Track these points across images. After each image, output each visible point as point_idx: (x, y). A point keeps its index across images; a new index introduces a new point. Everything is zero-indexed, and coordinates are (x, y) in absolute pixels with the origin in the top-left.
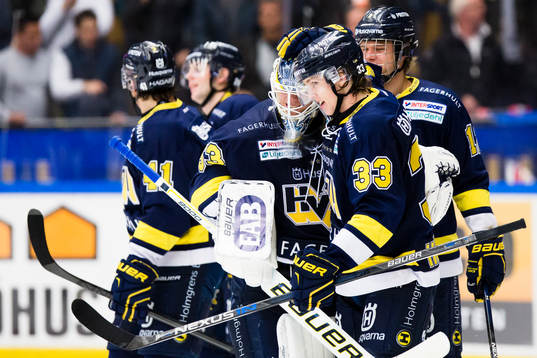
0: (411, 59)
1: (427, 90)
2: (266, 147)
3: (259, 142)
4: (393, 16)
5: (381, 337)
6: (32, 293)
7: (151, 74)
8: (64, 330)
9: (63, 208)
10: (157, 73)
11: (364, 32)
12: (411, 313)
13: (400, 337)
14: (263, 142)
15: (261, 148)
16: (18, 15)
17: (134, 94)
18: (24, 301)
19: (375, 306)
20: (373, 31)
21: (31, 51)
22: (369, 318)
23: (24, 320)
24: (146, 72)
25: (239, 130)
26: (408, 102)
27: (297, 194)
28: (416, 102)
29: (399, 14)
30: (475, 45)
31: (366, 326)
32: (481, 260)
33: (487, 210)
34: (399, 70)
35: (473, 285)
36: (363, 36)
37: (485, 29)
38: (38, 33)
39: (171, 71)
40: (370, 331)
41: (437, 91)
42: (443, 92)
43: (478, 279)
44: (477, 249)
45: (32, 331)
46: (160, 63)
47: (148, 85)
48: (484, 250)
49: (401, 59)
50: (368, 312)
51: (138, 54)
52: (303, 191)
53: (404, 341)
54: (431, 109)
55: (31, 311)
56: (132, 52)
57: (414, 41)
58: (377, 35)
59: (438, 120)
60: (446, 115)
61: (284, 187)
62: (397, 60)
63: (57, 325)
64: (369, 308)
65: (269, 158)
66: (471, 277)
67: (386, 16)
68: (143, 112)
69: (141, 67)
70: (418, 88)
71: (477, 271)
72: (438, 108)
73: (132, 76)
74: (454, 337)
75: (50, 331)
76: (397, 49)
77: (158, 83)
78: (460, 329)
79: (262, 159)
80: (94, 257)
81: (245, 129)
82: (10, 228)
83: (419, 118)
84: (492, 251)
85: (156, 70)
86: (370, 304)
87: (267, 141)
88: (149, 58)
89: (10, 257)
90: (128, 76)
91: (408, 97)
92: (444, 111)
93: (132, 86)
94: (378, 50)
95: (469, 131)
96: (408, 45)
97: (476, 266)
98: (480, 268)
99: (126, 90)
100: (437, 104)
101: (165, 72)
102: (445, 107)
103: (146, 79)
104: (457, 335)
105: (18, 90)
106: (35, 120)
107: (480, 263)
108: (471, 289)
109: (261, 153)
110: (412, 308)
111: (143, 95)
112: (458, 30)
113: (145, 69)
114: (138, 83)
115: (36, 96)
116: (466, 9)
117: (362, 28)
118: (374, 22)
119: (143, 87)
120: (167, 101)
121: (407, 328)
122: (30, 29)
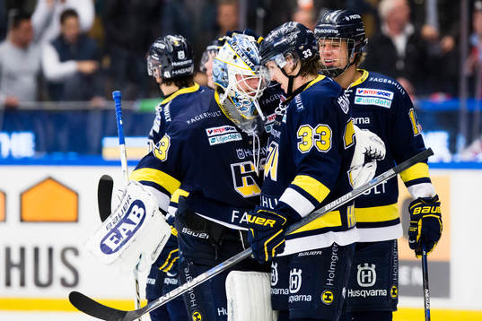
0: (361, 55)
1: (376, 80)
2: (213, 134)
3: (207, 130)
4: (347, 19)
5: (309, 298)
6: (22, 251)
7: (174, 64)
8: (50, 283)
9: (50, 179)
10: (179, 64)
11: (322, 31)
12: (332, 275)
13: (324, 297)
14: (210, 129)
15: (209, 135)
16: (13, 13)
17: (159, 80)
18: (15, 258)
19: (300, 271)
20: (330, 31)
21: (24, 45)
22: (295, 282)
23: (15, 274)
24: (170, 62)
25: (188, 122)
26: (361, 89)
27: (243, 171)
28: (367, 90)
29: (351, 17)
30: (400, 43)
31: (294, 289)
32: (420, 221)
33: (427, 180)
34: (351, 64)
35: (414, 241)
36: (321, 35)
37: (409, 29)
38: (30, 29)
39: (190, 61)
40: (298, 293)
41: (385, 81)
42: (390, 82)
43: (418, 237)
44: (417, 211)
45: (22, 284)
46: (181, 55)
47: (171, 74)
48: (423, 212)
49: (353, 55)
50: (294, 276)
51: (163, 47)
52: (248, 168)
53: (328, 299)
54: (381, 96)
55: (22, 266)
56: (157, 45)
57: (364, 39)
58: (333, 35)
59: (387, 104)
60: (393, 101)
61: (232, 166)
62: (349, 56)
63: (44, 278)
64: (295, 273)
65: (216, 143)
66: (412, 236)
67: (341, 18)
68: (165, 94)
69: (165, 58)
70: (368, 78)
71: (417, 230)
72: (386, 94)
73: (157, 65)
74: (392, 291)
75: (38, 284)
76: (350, 46)
77: (180, 72)
78: (397, 284)
79: (211, 144)
80: (76, 221)
81: (193, 120)
82: (5, 195)
83: (371, 104)
84: (430, 213)
85: (178, 60)
86: (295, 270)
87: (212, 129)
88: (172, 50)
89: (4, 220)
90: (154, 66)
91: (360, 86)
92: (391, 97)
93: (157, 74)
94: (334, 46)
95: (412, 115)
96: (359, 43)
97: (416, 225)
98: (420, 227)
99: (152, 76)
100: (386, 92)
101: (186, 62)
102: (392, 94)
103: (170, 68)
104: (394, 289)
105: (12, 77)
106: (27, 103)
107: (420, 223)
108: (412, 246)
109: (210, 139)
110: (332, 271)
111: (167, 81)
112: (386, 29)
113: (169, 60)
114: (163, 72)
115: (28, 83)
116: (393, 12)
117: (321, 28)
118: (331, 23)
119: (167, 75)
120: (187, 86)
121: (329, 288)
122: (24, 25)
